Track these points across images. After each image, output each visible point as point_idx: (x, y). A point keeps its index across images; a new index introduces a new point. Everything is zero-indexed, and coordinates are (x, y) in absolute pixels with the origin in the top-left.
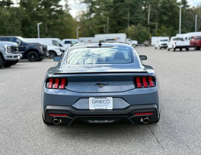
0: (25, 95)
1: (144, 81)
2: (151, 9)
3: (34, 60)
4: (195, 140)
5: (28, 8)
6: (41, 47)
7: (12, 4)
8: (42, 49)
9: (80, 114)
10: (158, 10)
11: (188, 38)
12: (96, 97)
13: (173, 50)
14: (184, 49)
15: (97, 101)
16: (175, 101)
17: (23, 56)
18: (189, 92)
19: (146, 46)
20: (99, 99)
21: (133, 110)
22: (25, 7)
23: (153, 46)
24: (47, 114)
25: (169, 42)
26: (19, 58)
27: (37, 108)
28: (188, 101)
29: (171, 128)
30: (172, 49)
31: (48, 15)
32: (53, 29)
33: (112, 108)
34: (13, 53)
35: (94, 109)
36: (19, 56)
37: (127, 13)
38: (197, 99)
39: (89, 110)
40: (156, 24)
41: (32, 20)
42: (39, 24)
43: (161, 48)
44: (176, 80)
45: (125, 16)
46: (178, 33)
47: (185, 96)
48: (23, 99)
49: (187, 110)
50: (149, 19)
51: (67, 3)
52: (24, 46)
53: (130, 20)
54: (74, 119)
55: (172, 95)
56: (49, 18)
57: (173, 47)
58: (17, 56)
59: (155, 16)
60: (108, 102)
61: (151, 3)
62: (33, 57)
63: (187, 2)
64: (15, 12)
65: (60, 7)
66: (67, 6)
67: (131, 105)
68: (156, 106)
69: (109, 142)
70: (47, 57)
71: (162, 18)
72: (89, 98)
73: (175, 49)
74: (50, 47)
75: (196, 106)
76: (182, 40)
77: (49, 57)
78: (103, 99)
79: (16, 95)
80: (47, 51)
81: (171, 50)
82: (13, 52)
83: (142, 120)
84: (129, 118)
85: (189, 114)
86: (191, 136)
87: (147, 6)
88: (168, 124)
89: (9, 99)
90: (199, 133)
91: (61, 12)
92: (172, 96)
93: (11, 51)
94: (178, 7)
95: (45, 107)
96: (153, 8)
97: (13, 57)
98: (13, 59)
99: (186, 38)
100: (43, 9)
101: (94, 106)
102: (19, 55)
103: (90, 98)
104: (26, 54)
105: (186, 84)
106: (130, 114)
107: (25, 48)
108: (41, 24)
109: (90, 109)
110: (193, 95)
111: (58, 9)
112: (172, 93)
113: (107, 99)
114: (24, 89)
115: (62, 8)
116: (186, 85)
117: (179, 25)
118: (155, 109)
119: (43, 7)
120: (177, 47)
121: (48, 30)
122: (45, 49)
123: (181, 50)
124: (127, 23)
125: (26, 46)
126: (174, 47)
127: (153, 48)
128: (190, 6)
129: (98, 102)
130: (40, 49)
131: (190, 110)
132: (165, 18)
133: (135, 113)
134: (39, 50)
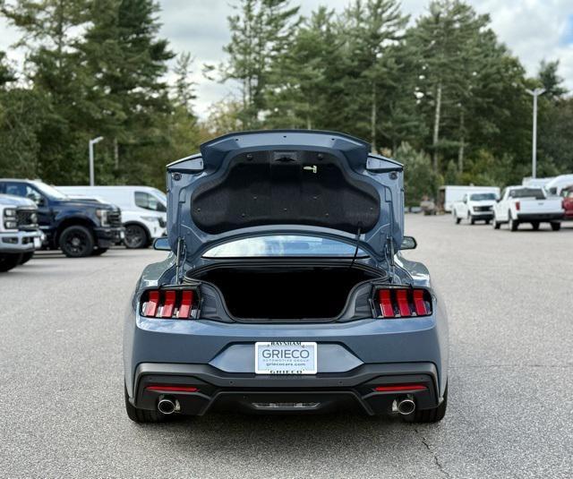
0: (65, 350)
1: (401, 299)
2: (442, 99)
3: (80, 253)
4: (539, 462)
5: (59, 93)
6: (103, 212)
7: (12, 79)
8: (104, 219)
9: (231, 385)
10: (465, 101)
11: (558, 192)
12: (273, 340)
13: (510, 226)
14: (543, 225)
15: (276, 352)
16: (496, 368)
17: (48, 238)
18: (542, 345)
19: (428, 213)
20: (282, 347)
21: (372, 377)
22: (52, 88)
23: (450, 212)
24: (142, 387)
25: (498, 201)
26: (37, 243)
27: (105, 382)
28: (535, 368)
29: (478, 432)
30: (506, 222)
31: (123, 115)
32: (136, 158)
33: (315, 372)
34: (20, 230)
35: (269, 372)
36: (39, 238)
37: (369, 110)
38: (560, 363)
39: (254, 374)
40: (462, 145)
41: (73, 130)
42: (92, 142)
43: (474, 220)
44: (508, 314)
45: (363, 119)
46: (529, 175)
47: (528, 355)
48: (61, 358)
49: (528, 390)
50: (436, 129)
51: (183, 79)
52: (52, 210)
53: (378, 133)
54: (213, 399)
55: (490, 352)
56: (127, 123)
57: (510, 216)
58: (32, 239)
59: (457, 120)
60: (305, 354)
61: (444, 82)
62: (76, 242)
63: (559, 80)
64: (21, 104)
65: (162, 91)
66: (181, 87)
67: (365, 364)
68: (432, 369)
69: (306, 463)
70: (119, 243)
71: (478, 128)
72: (254, 343)
73: (516, 223)
74: (130, 214)
75: (554, 381)
76: (539, 195)
77: (125, 245)
78: (292, 347)
79: (40, 348)
80: (119, 225)
81: (503, 226)
82: (21, 226)
83: (395, 408)
84: (361, 399)
85: (531, 400)
86: (527, 452)
87: (432, 88)
88: (470, 424)
89: (22, 359)
90: (550, 446)
91: (162, 105)
92: (490, 355)
93: (14, 225)
94: (528, 95)
95: (137, 367)
96: (451, 96)
97: (20, 241)
98: (20, 246)
99: (554, 191)
100: (107, 96)
101: (268, 365)
102: (37, 237)
103: (257, 344)
104: (55, 234)
105: (534, 324)
106: (363, 388)
107: (53, 214)
108: (100, 143)
109: (257, 372)
110: (551, 352)
111: (155, 95)
112: (490, 348)
113: (303, 347)
114: (61, 333)
115: (167, 93)
116: (535, 328)
117: (530, 148)
118: (431, 375)
119: (108, 91)
120: (522, 219)
121: (120, 160)
122: (114, 218)
123: (536, 229)
124: (370, 141)
125: (56, 209)
126: (515, 217)
127: (451, 219)
128: (566, 92)
129: (280, 355)
130: (100, 218)
131: (535, 391)
132: (490, 128)
133: (376, 386)
134: (96, 221)
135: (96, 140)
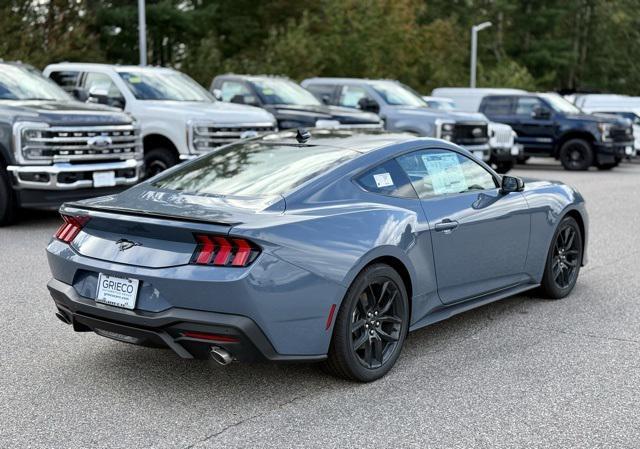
6: (605, 127)
8: (606, 133)
15: (112, 284)
33: (133, 308)
39: (95, 301)
42: (476, 29)
107: (557, 127)
125: (560, 123)
129: (114, 287)
135: (481, 27)
